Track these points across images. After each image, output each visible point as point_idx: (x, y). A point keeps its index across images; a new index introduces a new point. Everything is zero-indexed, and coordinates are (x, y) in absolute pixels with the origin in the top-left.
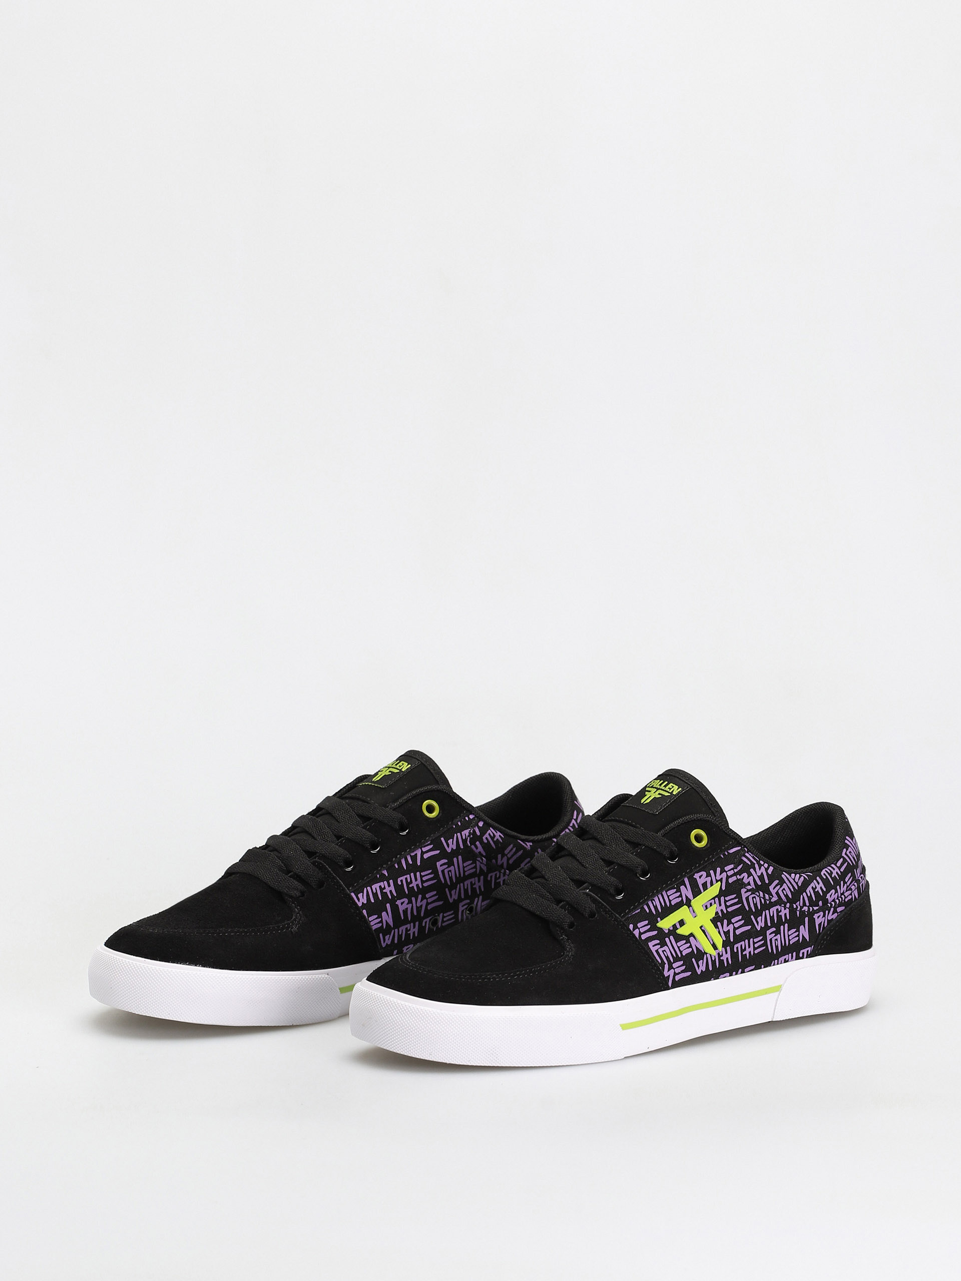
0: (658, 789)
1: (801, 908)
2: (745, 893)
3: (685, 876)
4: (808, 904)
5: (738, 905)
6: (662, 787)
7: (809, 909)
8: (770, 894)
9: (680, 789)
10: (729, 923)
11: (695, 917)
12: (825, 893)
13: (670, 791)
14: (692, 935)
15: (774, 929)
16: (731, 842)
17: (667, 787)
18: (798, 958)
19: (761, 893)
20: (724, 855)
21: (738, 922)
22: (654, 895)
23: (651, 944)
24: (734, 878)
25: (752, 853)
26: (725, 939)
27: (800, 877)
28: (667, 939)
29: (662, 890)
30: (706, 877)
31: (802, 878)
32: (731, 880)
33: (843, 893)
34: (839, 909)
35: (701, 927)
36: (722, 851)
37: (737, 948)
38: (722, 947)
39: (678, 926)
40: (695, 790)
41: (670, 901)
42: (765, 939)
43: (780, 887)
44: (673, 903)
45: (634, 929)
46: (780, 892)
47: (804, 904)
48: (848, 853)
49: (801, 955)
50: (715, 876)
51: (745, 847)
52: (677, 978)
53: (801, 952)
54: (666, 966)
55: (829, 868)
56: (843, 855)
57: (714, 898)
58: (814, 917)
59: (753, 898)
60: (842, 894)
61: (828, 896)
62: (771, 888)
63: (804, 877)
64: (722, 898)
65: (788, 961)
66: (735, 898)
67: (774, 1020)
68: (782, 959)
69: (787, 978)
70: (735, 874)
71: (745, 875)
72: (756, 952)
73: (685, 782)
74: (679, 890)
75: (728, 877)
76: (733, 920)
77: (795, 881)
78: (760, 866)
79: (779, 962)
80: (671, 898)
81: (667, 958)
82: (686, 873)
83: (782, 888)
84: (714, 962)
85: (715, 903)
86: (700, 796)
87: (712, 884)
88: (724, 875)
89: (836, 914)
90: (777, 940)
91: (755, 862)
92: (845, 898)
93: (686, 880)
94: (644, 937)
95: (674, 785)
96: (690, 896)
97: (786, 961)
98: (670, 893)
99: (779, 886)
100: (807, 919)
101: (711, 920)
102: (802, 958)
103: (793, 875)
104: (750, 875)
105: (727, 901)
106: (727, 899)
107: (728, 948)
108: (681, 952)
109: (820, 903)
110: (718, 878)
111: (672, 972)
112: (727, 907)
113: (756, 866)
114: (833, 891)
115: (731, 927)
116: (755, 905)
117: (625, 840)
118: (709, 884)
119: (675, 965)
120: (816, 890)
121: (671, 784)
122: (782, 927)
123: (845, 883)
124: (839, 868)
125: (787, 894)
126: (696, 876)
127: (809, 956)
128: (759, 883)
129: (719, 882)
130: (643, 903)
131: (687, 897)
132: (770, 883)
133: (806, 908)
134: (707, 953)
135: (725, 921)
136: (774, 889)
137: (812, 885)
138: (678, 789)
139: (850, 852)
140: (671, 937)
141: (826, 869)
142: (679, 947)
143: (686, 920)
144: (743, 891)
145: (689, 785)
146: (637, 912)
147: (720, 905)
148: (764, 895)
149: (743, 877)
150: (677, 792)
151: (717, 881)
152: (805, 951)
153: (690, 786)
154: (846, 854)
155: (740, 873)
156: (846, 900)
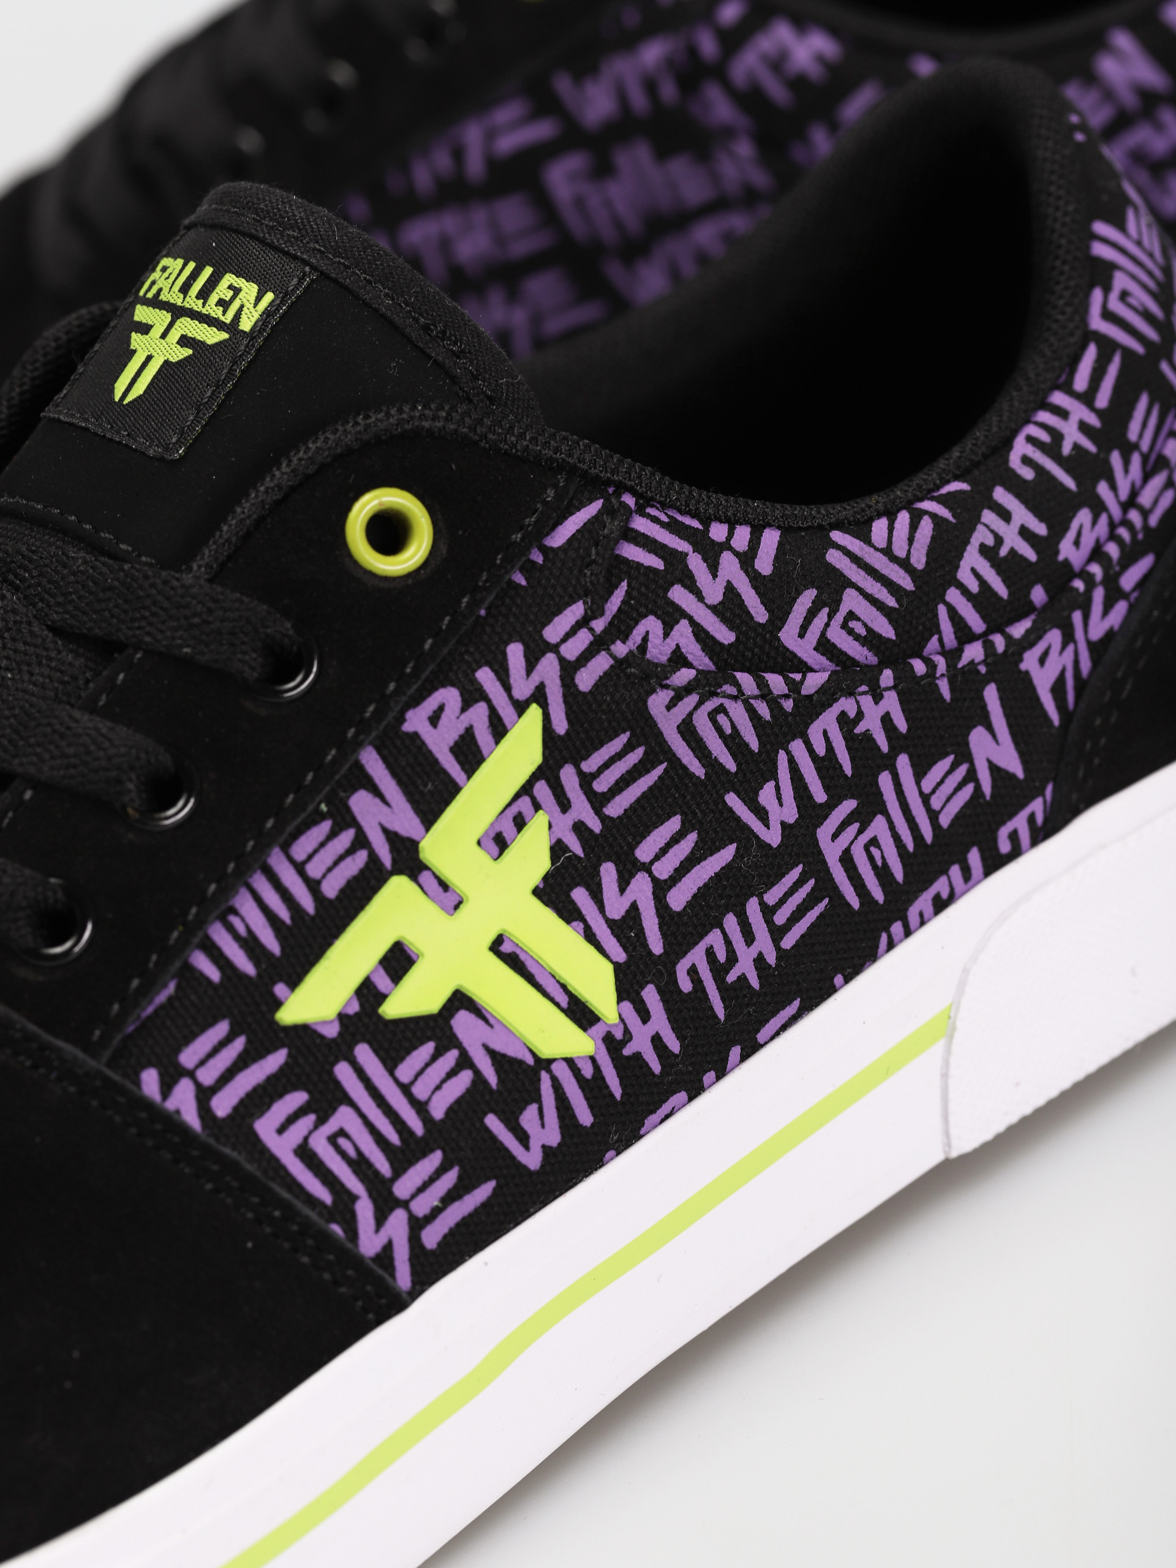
0: (178, 312)
1: (952, 656)
2: (669, 708)
3: (357, 745)
4: (977, 624)
5: (648, 771)
6: (192, 302)
7: (989, 646)
8: (789, 664)
9: (269, 297)
10: (628, 871)
11: (457, 907)
12: (1046, 546)
13: (228, 318)
14: (460, 1001)
15: (848, 806)
16: (551, 493)
17: (214, 298)
18: (994, 863)
19: (746, 680)
20: (529, 568)
21: (672, 852)
22: (227, 890)
23: (265, 1127)
24: (601, 664)
25: (663, 506)
26: (621, 956)
27: (914, 526)
28: (343, 1072)
29: (263, 848)
30: (463, 710)
31: (926, 527)
32: (585, 680)
33: (1134, 493)
34: (1129, 580)
35: (497, 946)
36: (516, 556)
37: (693, 971)
38: (620, 999)
39: (382, 982)
40: (335, 281)
41: (313, 886)
42: (817, 867)
43: (830, 616)
44: (331, 888)
45: (167, 1088)
46: (838, 637)
47: (965, 635)
48: (1115, 305)
49: (1005, 847)
50: (507, 688)
51: (621, 488)
52: (431, 1237)
53: (1004, 833)
54: (364, 1209)
55: (1044, 416)
56: (1097, 323)
57: (526, 789)
58: (1023, 666)
59: (712, 716)
60: (1130, 503)
61: (1066, 550)
62: (788, 636)
63: (934, 516)
64: (568, 776)
65: (952, 898)
66: (628, 748)
67: (954, 1154)
68: (924, 902)
69: (966, 971)
70: (600, 644)
71: (651, 625)
72: (789, 941)
73: (287, 254)
74: (344, 819)
75: (569, 670)
76: (644, 852)
77: (894, 559)
78: (711, 553)
79: (912, 925)
80: (314, 870)
81: (360, 1165)
82: (364, 726)
83: (839, 617)
84: (594, 1087)
85: (537, 807)
86: (367, 305)
87: (499, 730)
88: (548, 669)
89: (1121, 608)
90: (874, 842)
91: (682, 546)
92: (1145, 513)
93: (372, 762)
94: (223, 1105)
95: (240, 282)
96: (405, 821)
97: (940, 905)
98: (301, 848)
99: (826, 610)
100: (991, 694)
101: (537, 892)
102: (1016, 852)
103: (879, 528)
104: (671, 616)
105: (595, 775)
106: (590, 765)
107: (650, 995)
108: (421, 1107)
109: (1038, 595)
110: (522, 688)
111: (397, 1224)
112: (598, 801)
113: (696, 564)
114: (1083, 516)
115: (641, 888)
116: (733, 741)
117: (54, 630)
118: (483, 736)
119: (403, 1188)
120: (1003, 552)
121: (229, 279)
122: (885, 780)
123: (1128, 449)
124: (1087, 398)
125: (869, 630)
126: (416, 721)
127: (1042, 833)
128: (725, 635)
129: (534, 713)
130: (184, 945)
131: (392, 837)
132: (779, 617)
133: (974, 652)
134: (550, 1061)
135: (608, 872)
136: (802, 635)
137: (981, 536)
138: (258, 299)
139: (1124, 295)
140: (364, 1053)
141: (1032, 430)
142: (406, 1089)
143: (415, 941)
144: (657, 702)
145: (306, 263)
146: (162, 998)
147: (564, 805)
148: (762, 684)
149: (645, 639)
150: (256, 316)
151: (521, 708)
152: (1019, 822)
153: (314, 268)
154: (1108, 315)
155: (621, 628)
156: (1153, 521)
